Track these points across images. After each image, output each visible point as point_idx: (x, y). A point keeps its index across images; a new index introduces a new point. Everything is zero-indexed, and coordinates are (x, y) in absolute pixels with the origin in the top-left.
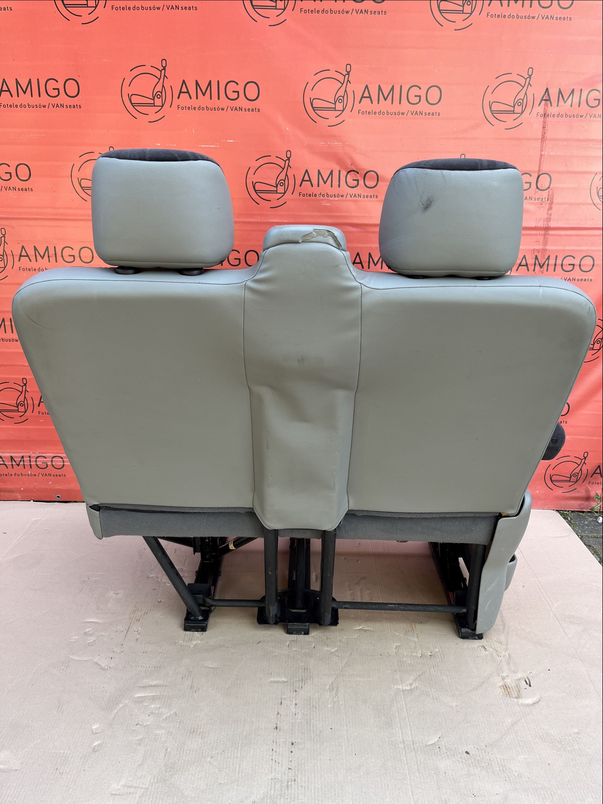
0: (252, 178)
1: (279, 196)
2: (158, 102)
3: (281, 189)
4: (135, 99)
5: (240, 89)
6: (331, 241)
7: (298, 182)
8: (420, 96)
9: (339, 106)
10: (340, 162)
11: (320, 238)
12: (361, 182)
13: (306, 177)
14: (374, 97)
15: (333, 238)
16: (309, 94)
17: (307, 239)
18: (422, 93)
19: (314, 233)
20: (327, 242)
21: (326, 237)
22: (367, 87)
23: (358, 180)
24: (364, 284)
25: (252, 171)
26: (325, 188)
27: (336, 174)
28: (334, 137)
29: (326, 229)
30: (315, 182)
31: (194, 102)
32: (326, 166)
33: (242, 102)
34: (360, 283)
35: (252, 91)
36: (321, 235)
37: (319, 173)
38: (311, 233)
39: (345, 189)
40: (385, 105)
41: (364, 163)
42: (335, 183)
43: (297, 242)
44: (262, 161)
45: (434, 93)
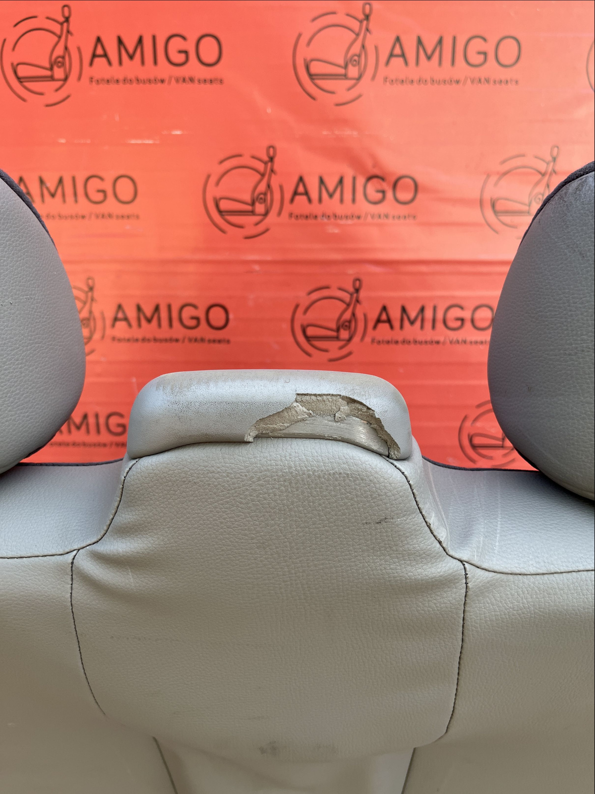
0: (213, 192)
1: (256, 219)
2: (59, 73)
3: (260, 208)
4: (23, 71)
5: (190, 47)
6: (362, 434)
7: (288, 195)
8: (485, 54)
9: (353, 71)
10: (355, 162)
11: (323, 425)
12: (390, 194)
13: (300, 189)
14: (411, 54)
15: (369, 423)
16: (304, 53)
17: (274, 430)
18: (490, 48)
19: (300, 408)
20: (347, 436)
21: (341, 420)
22: (398, 39)
23: (383, 192)
24: (476, 561)
25: (213, 180)
26: (332, 205)
27: (348, 183)
28: (344, 122)
29: (343, 394)
30: (314, 195)
31: (115, 71)
32: (332, 170)
33: (193, 68)
34: (461, 561)
35: (209, 50)
36: (322, 414)
37: (322, 181)
38: (288, 409)
39: (363, 206)
40: (428, 68)
41: (394, 164)
42: (348, 196)
43: (238, 442)
44: (228, 164)
45: (509, 48)
